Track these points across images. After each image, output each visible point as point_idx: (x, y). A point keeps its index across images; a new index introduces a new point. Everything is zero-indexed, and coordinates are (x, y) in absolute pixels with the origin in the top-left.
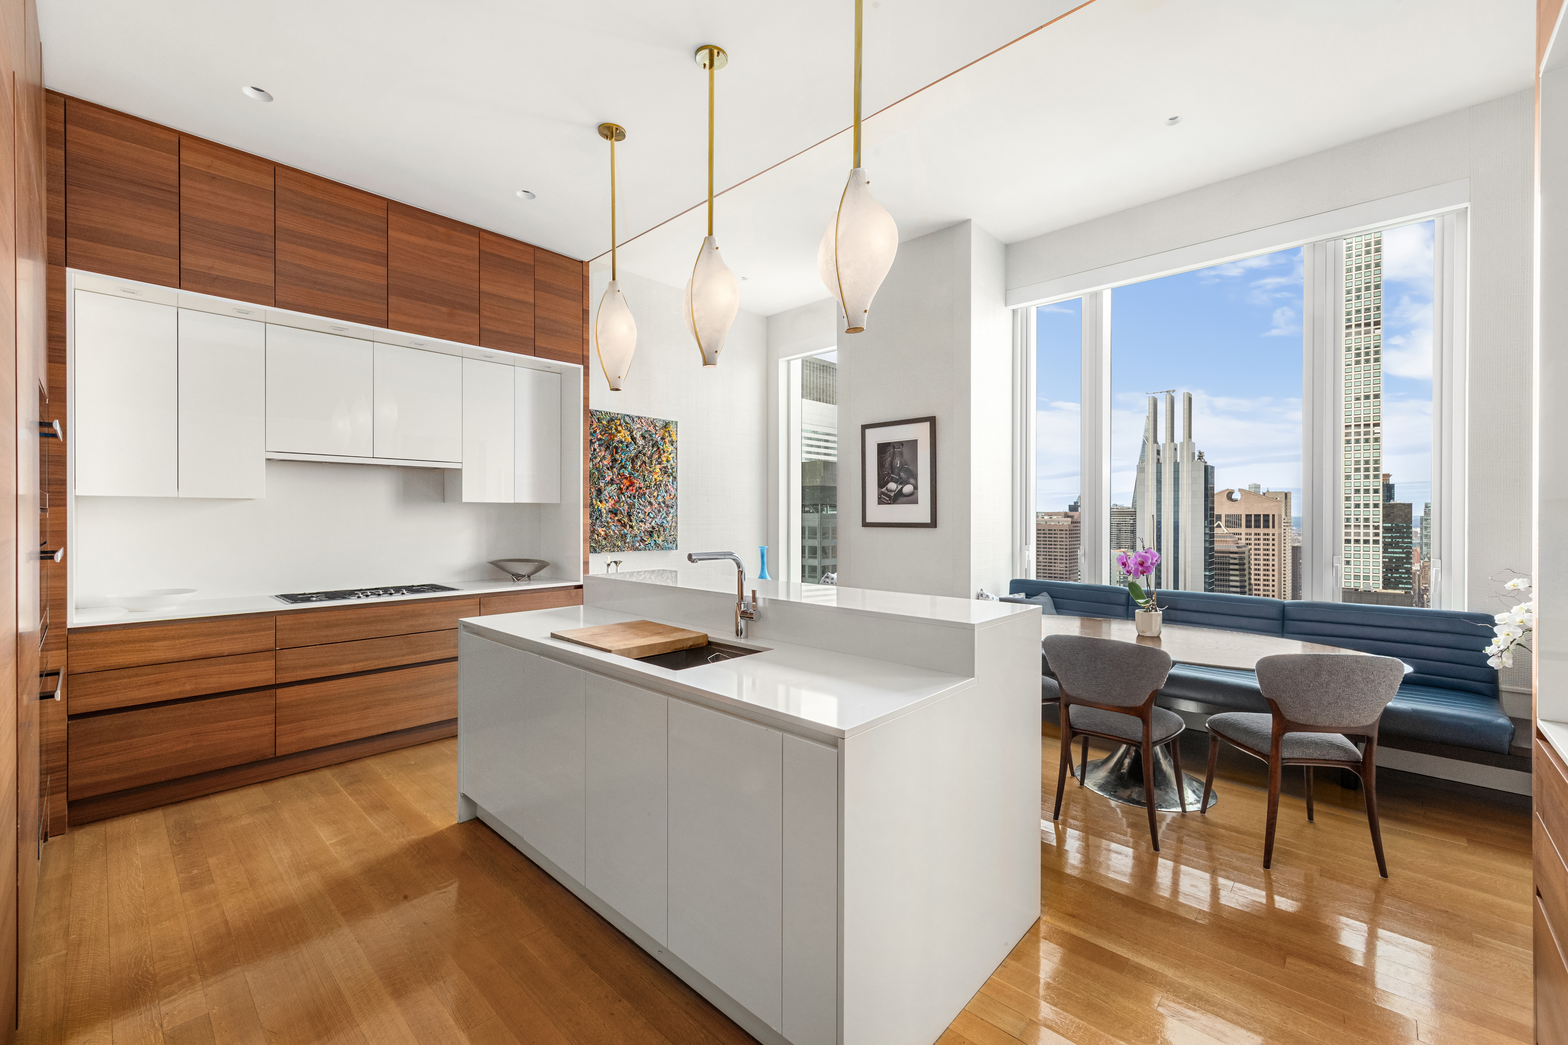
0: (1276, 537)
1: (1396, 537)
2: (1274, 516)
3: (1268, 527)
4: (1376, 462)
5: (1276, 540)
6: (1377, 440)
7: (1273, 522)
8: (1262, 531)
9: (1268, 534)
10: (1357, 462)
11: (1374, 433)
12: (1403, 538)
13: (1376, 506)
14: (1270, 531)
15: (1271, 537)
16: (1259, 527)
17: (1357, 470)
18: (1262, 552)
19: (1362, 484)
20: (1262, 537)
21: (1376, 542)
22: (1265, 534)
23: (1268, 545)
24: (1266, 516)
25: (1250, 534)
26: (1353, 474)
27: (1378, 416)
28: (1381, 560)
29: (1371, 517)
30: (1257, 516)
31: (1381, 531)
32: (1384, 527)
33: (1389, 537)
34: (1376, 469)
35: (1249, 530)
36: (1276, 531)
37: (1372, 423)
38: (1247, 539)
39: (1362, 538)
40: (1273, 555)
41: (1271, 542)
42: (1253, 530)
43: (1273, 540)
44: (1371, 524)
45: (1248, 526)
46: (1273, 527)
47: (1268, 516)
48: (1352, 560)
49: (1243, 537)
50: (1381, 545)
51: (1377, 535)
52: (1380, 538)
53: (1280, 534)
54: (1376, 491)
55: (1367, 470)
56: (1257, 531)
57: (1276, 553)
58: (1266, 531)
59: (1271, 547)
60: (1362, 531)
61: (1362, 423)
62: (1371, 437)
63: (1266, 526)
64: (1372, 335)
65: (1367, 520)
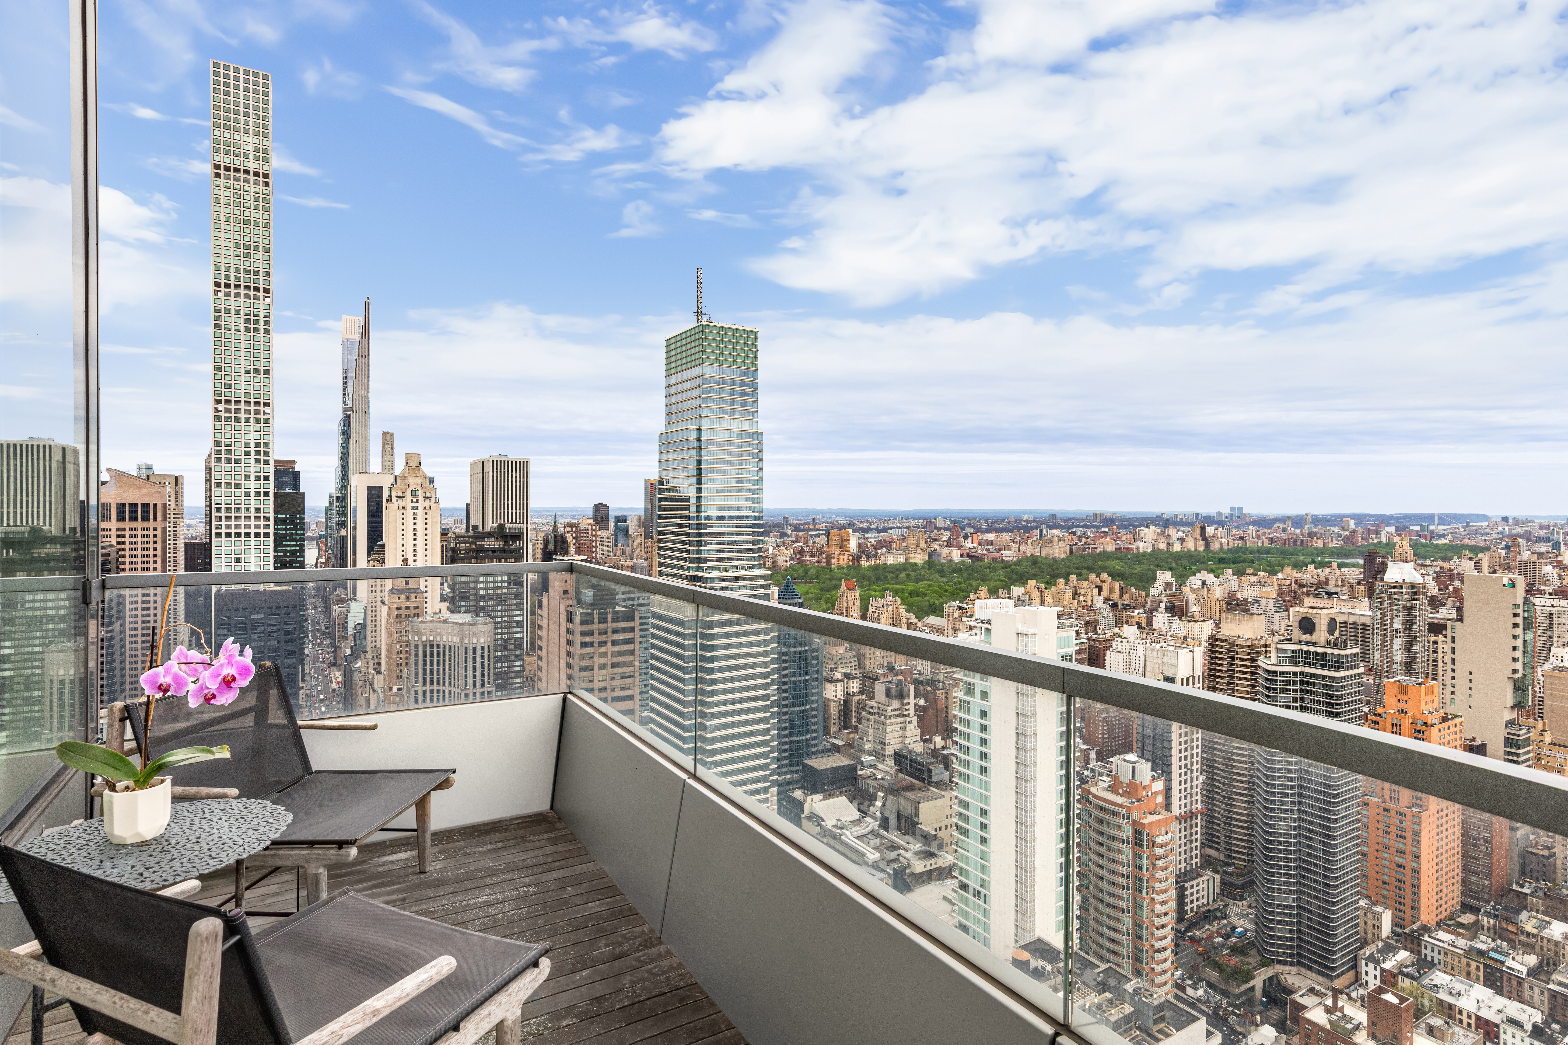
0: (158, 533)
1: (290, 529)
2: (155, 505)
3: (148, 520)
4: (267, 445)
5: (159, 536)
6: (267, 421)
7: (155, 514)
8: (139, 525)
9: (148, 529)
10: (247, 444)
11: (265, 413)
12: (297, 530)
13: (267, 494)
14: (151, 524)
15: (151, 533)
16: (136, 519)
17: (247, 453)
18: (139, 553)
19: (253, 469)
20: (139, 533)
21: (267, 535)
22: (143, 529)
23: (148, 543)
24: (146, 506)
25: (124, 530)
26: (243, 457)
27: (268, 393)
28: (272, 555)
29: (262, 507)
30: (133, 506)
31: (272, 522)
32: (276, 518)
33: (283, 529)
34: (267, 454)
35: (121, 525)
36: (159, 525)
37: (262, 401)
38: (119, 536)
39: (253, 531)
40: (155, 556)
41: (152, 539)
42: (127, 525)
43: (155, 536)
44: (262, 515)
45: (121, 518)
46: (155, 519)
47: (148, 505)
48: (243, 556)
49: (114, 533)
50: (272, 538)
51: (267, 526)
52: (271, 531)
53: (164, 529)
54: (267, 478)
55: (257, 453)
56: (134, 525)
57: (158, 552)
58: (145, 525)
59: (151, 546)
60: (253, 522)
61: (252, 400)
62: (262, 416)
63: (146, 518)
64: (261, 302)
65: (257, 510)
